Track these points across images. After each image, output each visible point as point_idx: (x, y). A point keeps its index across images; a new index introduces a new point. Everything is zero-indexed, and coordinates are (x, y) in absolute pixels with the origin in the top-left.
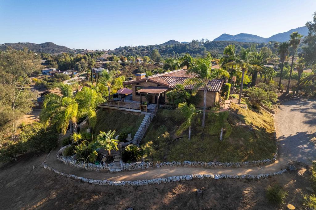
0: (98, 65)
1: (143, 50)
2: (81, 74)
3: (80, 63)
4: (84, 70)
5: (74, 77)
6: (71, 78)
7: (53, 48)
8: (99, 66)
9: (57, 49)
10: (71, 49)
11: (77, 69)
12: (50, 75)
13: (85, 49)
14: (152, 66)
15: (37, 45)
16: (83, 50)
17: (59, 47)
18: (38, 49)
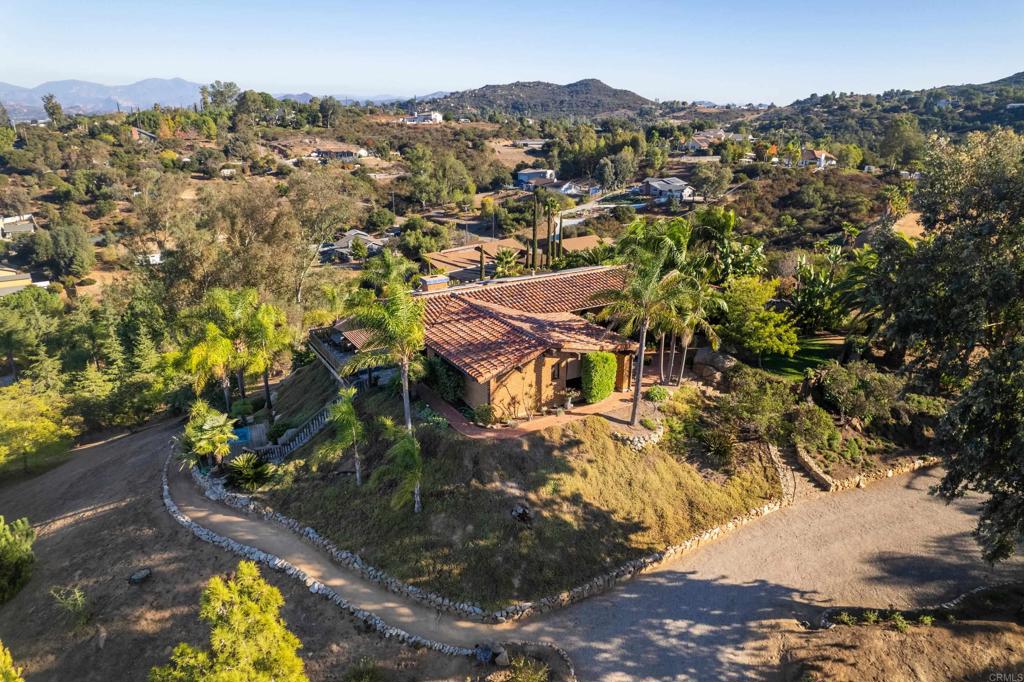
0: (671, 169)
1: (896, 109)
2: (610, 194)
3: (612, 162)
4: (622, 183)
5: (588, 201)
6: (577, 204)
7: (599, 98)
8: (672, 172)
9: (609, 100)
10: (646, 101)
11: (600, 179)
12: (528, 190)
13: (690, 103)
14: (865, 183)
15: (559, 87)
16: (684, 103)
17: (616, 93)
18: (559, 99)
